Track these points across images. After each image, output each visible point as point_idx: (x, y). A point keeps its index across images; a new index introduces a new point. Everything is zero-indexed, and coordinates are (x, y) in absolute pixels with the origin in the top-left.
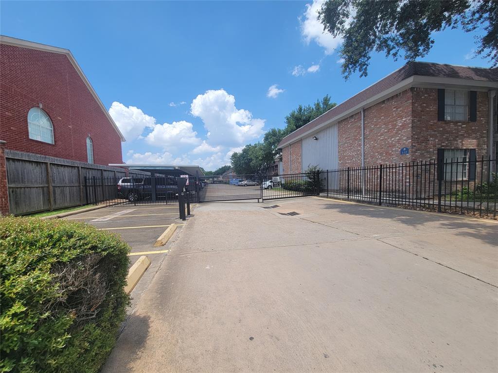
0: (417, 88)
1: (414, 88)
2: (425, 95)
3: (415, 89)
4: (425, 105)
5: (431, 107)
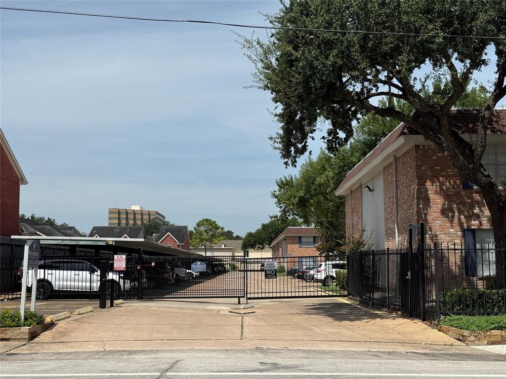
0: (424, 146)
1: (419, 146)
2: (439, 155)
3: (421, 147)
4: (439, 167)
5: (449, 170)
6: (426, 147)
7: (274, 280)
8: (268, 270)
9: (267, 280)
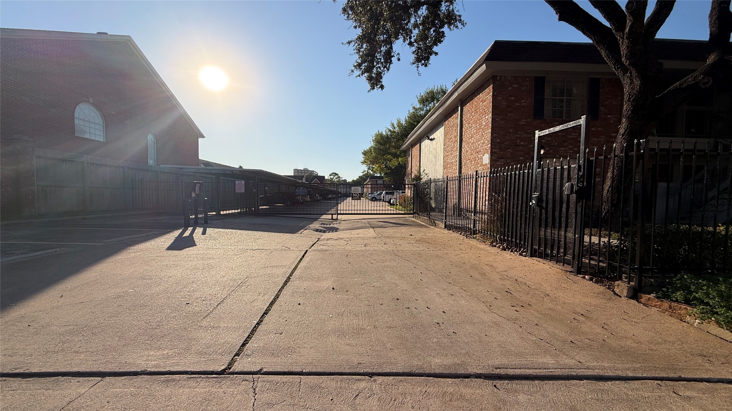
0: (501, 77)
1: (497, 76)
2: (514, 86)
3: (498, 78)
4: (514, 98)
5: (523, 101)
6: (503, 78)
7: (359, 201)
8: (354, 193)
9: (353, 201)
